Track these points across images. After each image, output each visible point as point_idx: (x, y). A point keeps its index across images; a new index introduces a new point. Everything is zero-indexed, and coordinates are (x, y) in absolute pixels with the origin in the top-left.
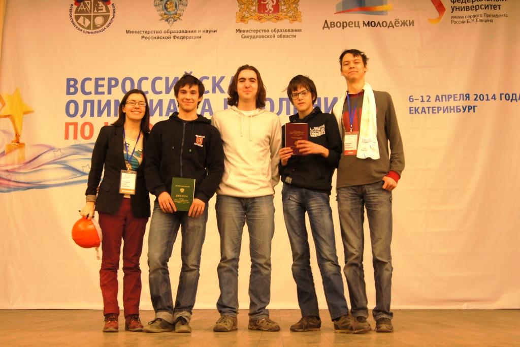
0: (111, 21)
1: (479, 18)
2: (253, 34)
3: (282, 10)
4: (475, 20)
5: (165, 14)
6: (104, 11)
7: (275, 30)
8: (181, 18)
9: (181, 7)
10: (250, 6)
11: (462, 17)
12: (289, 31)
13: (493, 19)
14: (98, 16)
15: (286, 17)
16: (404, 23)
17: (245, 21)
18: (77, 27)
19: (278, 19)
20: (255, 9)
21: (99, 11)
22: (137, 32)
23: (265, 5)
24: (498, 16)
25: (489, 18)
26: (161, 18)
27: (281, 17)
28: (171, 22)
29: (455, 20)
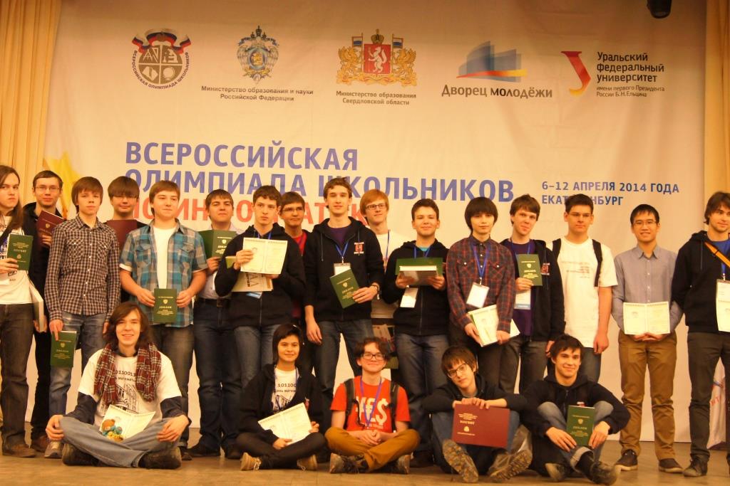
0: (184, 74)
1: (630, 91)
2: (357, 98)
3: (394, 71)
4: (626, 93)
5: (250, 68)
6: (175, 61)
7: (383, 95)
8: (270, 74)
9: (269, 60)
10: (354, 64)
11: (610, 89)
12: (401, 96)
13: (648, 92)
14: (167, 67)
15: (398, 79)
16: (540, 93)
17: (346, 81)
18: (141, 80)
19: (388, 81)
20: (360, 67)
21: (170, 61)
22: (216, 89)
23: (372, 63)
24: (653, 89)
25: (642, 92)
26: (245, 73)
27: (392, 78)
28: (257, 79)
29: (601, 91)
